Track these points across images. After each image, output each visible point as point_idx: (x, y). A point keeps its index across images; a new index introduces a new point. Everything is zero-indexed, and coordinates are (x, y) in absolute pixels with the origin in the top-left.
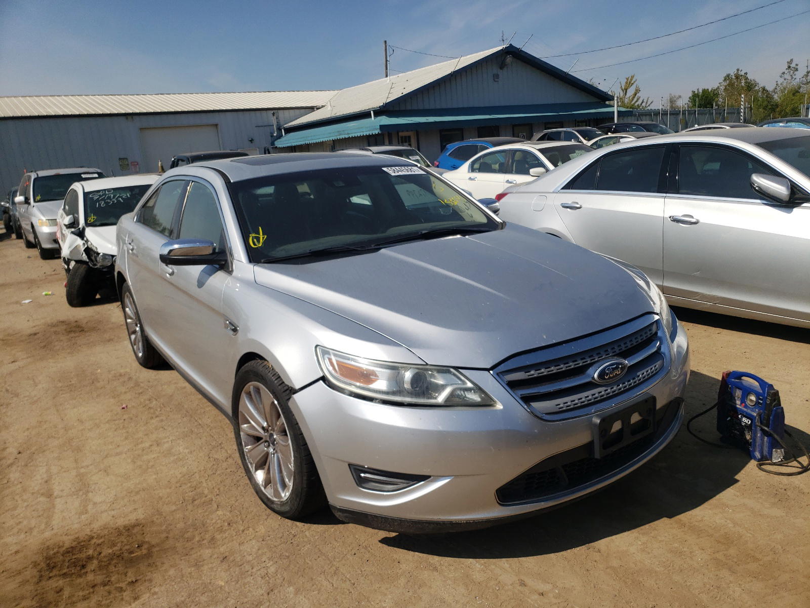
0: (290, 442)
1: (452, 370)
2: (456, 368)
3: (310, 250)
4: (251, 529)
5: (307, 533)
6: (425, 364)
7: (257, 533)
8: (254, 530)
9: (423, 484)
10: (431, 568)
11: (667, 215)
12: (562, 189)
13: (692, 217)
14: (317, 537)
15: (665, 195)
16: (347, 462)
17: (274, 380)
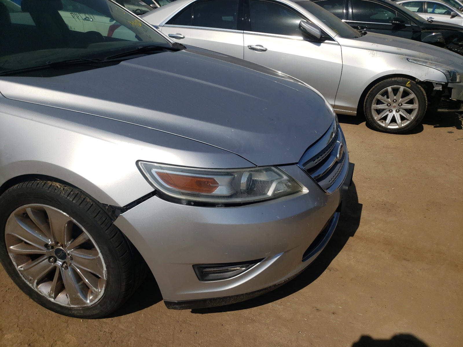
0: (100, 255)
1: (273, 168)
2: (276, 166)
3: (50, 62)
4: (59, 343)
5: (121, 326)
6: (255, 166)
7: (68, 344)
8: (63, 342)
9: (260, 264)
10: (249, 321)
11: (246, 45)
12: (166, 23)
13: (262, 46)
14: (134, 327)
15: (242, 31)
16: (190, 264)
17: (71, 199)
